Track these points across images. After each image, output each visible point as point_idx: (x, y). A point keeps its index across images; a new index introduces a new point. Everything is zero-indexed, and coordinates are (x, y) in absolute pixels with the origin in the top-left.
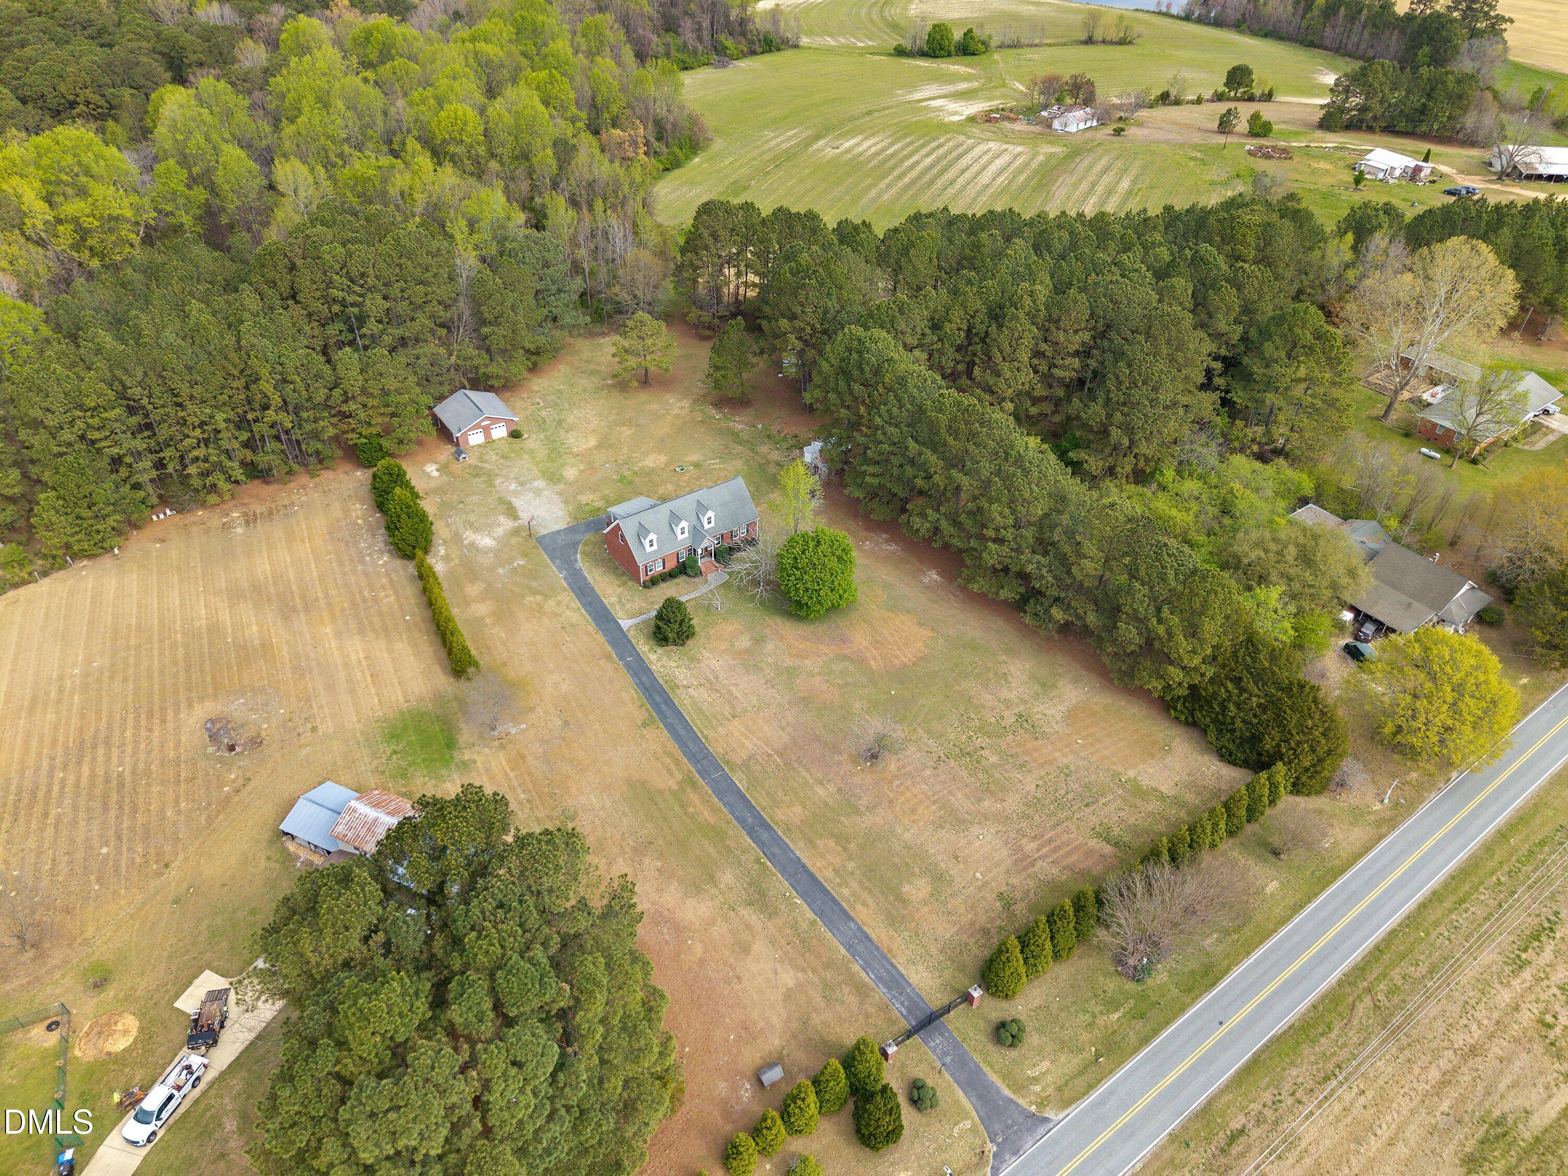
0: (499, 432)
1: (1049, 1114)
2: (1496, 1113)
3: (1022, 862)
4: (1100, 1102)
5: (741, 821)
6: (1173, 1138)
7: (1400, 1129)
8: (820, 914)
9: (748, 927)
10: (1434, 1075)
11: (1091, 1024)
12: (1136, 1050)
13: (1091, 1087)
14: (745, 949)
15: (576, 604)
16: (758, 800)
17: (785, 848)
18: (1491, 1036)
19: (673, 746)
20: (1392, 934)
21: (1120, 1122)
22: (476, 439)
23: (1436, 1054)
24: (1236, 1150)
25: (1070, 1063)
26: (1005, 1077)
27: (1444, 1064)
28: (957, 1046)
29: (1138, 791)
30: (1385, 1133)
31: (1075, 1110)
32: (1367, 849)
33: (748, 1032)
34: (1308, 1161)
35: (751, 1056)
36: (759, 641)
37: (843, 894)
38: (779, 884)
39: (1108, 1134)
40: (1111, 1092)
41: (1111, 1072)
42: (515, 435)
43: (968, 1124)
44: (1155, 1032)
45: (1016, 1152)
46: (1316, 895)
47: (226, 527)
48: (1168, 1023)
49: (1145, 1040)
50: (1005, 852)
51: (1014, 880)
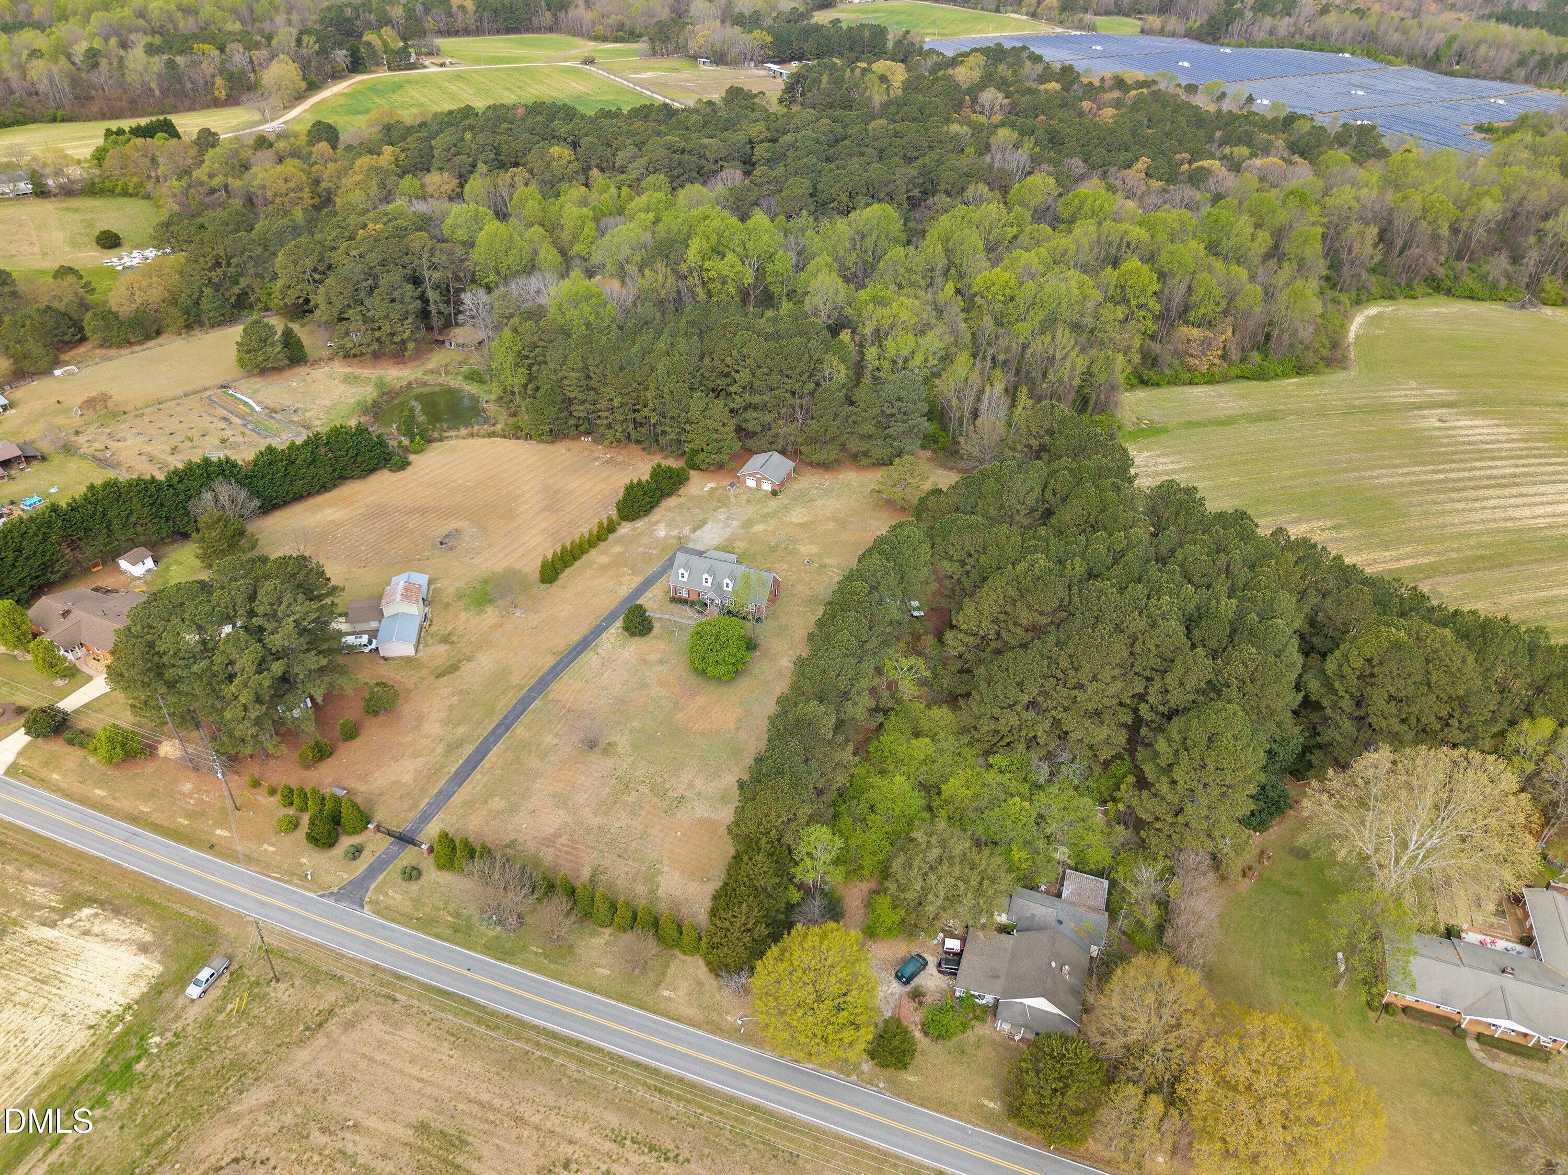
0: (767, 487)
1: (366, 907)
2: (470, 1139)
3: (549, 842)
4: (384, 927)
5: (506, 717)
6: (375, 967)
7: (432, 1084)
8: (457, 773)
9: (433, 751)
10: (485, 1097)
11: (438, 909)
12: (428, 934)
13: (393, 920)
14: (416, 755)
15: (634, 586)
16: (526, 718)
17: (495, 742)
18: (537, 1128)
19: (545, 670)
20: (599, 1050)
21: (374, 939)
22: (751, 483)
23: (505, 1096)
24: (382, 1000)
25: (406, 907)
26: (383, 882)
27: (497, 1102)
28: (395, 857)
29: (651, 879)
30: (425, 1074)
31: (374, 918)
32: (678, 1020)
33: (365, 777)
34: (388, 1037)
35: (351, 783)
36: (661, 662)
37: (477, 775)
38: (469, 749)
39: (365, 936)
40: (393, 930)
41: (408, 927)
42: (774, 493)
43: (345, 876)
44: (447, 940)
45: (336, 901)
46: (610, 997)
47: (597, 459)
48: (456, 944)
49: (438, 937)
50: (552, 831)
51: (530, 843)
